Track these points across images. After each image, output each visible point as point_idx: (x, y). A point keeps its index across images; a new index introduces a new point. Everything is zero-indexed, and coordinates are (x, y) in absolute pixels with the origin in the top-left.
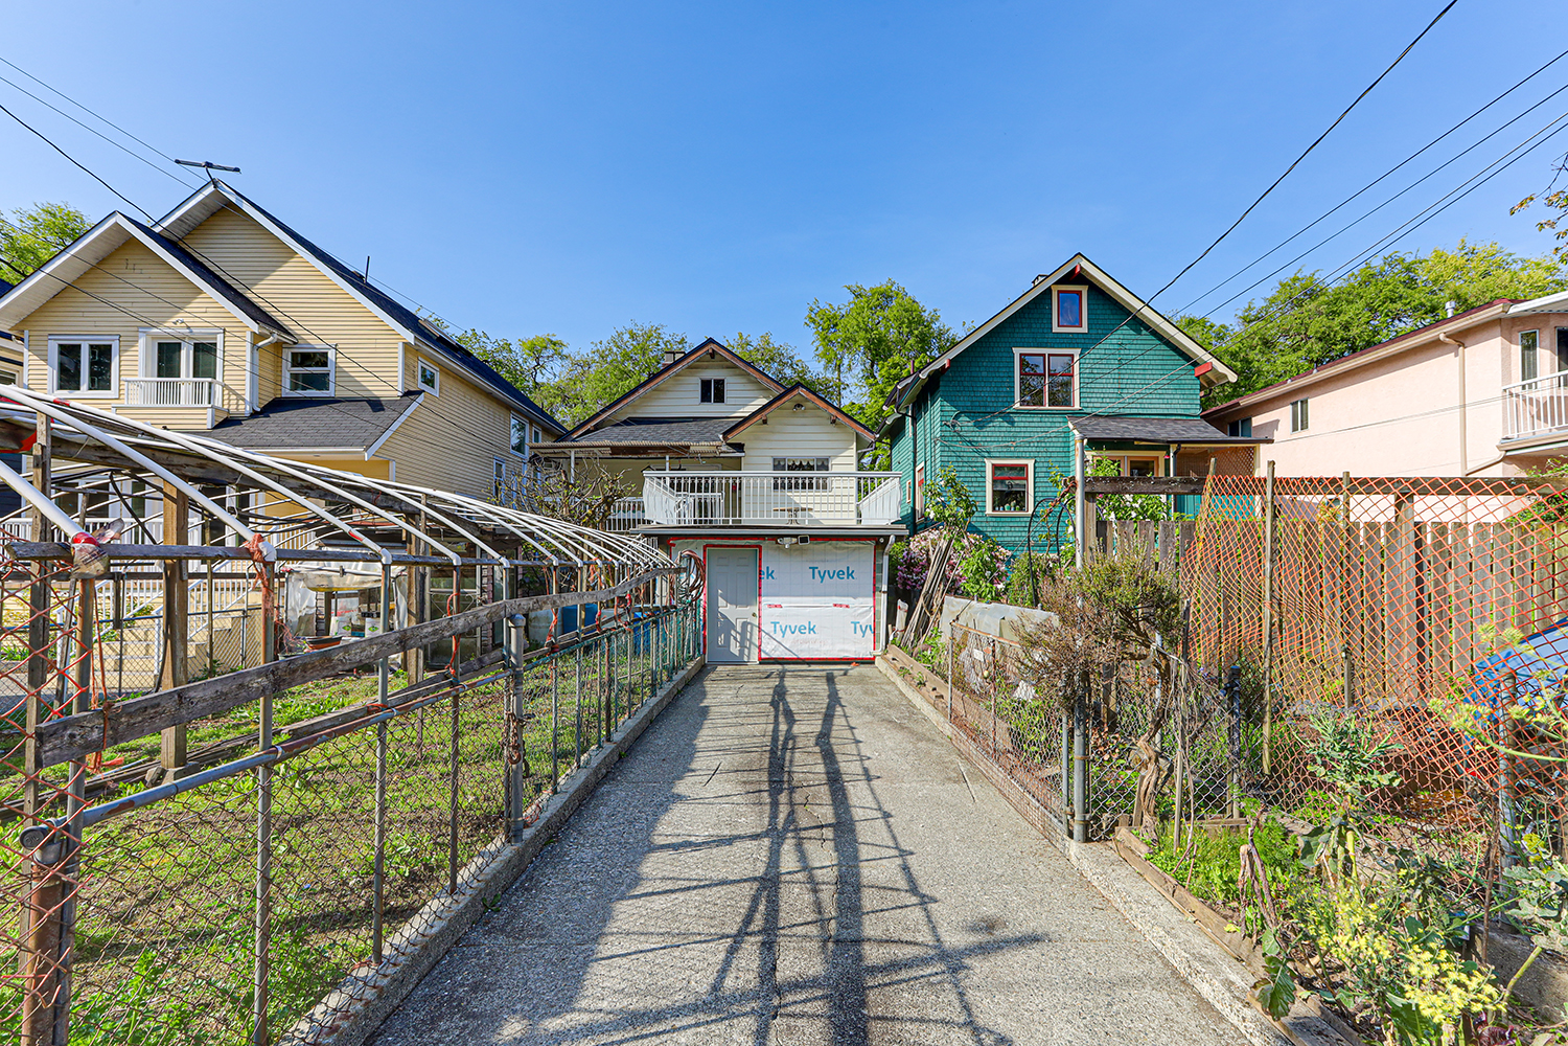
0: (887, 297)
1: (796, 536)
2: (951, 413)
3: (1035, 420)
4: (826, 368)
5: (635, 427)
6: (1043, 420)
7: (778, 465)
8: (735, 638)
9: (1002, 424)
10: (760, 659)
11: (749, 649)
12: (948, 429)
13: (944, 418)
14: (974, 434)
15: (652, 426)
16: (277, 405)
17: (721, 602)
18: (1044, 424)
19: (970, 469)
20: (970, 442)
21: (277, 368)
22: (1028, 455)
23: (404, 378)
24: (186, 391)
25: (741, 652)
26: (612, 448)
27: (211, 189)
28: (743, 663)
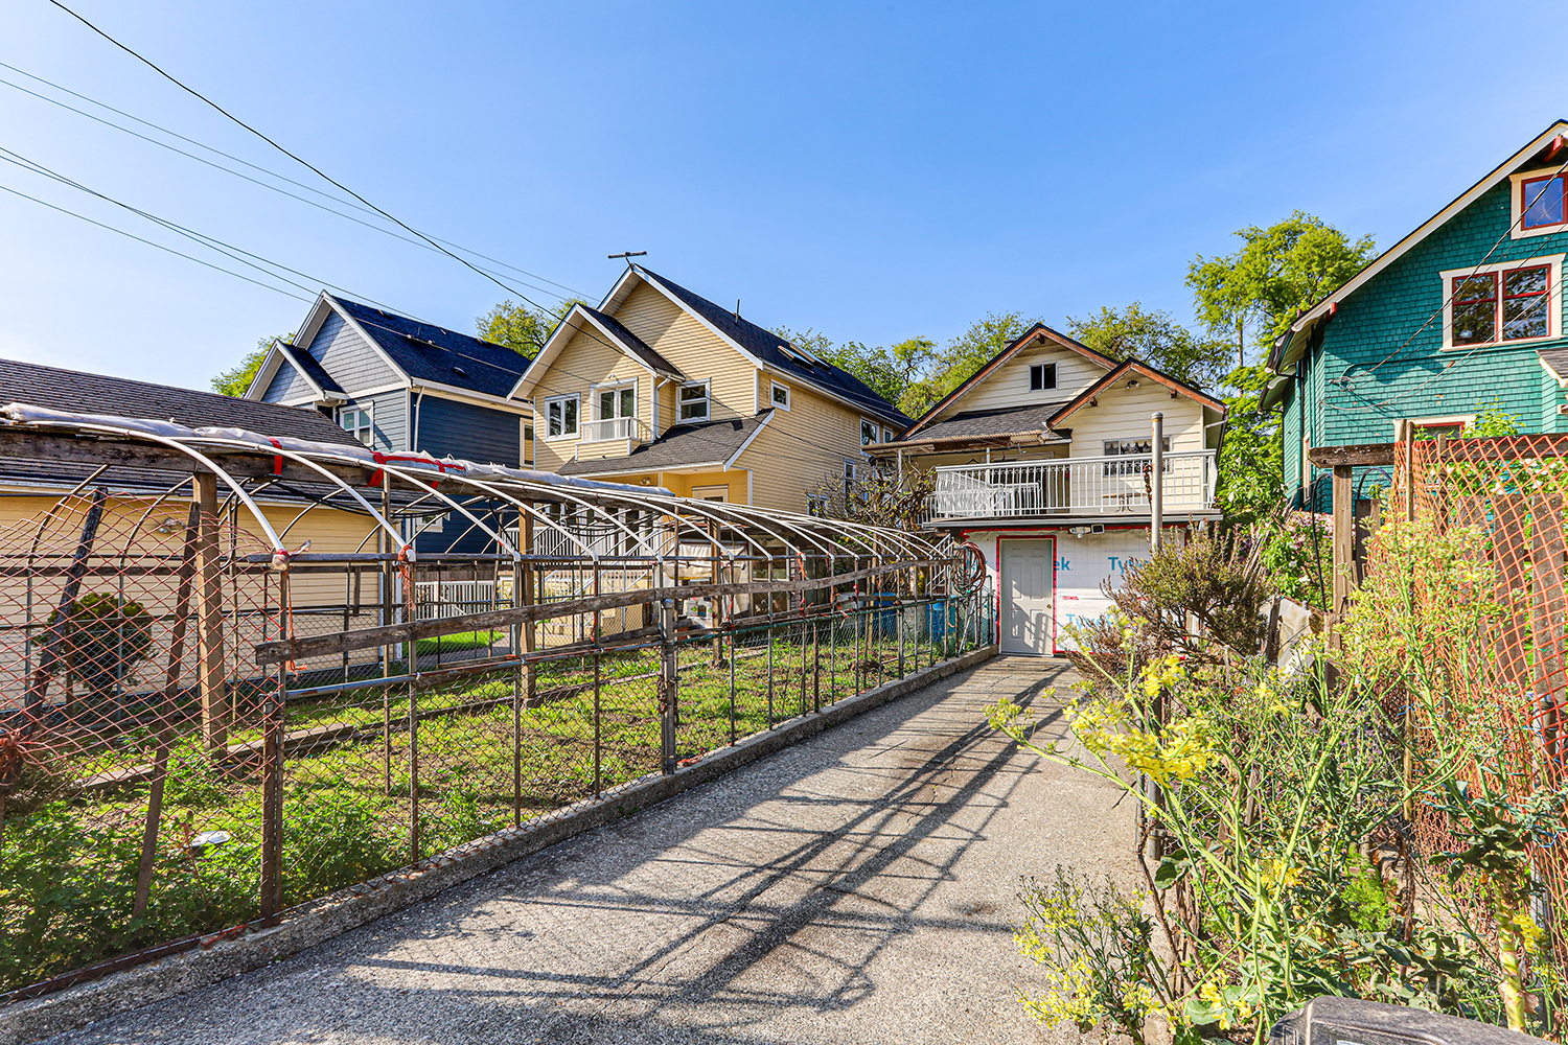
0: (1292, 233)
1: (1089, 525)
2: (1340, 369)
3: (1477, 361)
4: (1210, 330)
5: (962, 422)
6: (1493, 360)
7: (1110, 449)
8: (1030, 630)
9: (1421, 373)
10: (1054, 651)
11: (1044, 641)
12: (1336, 388)
13: (1330, 376)
14: (1376, 390)
15: (981, 419)
16: (675, 431)
17: (1015, 592)
18: (1494, 366)
19: (1370, 434)
20: (1370, 401)
21: (673, 401)
22: (1465, 409)
23: (758, 399)
24: (617, 427)
25: (1036, 644)
26: (935, 444)
27: (630, 271)
28: (1037, 655)
